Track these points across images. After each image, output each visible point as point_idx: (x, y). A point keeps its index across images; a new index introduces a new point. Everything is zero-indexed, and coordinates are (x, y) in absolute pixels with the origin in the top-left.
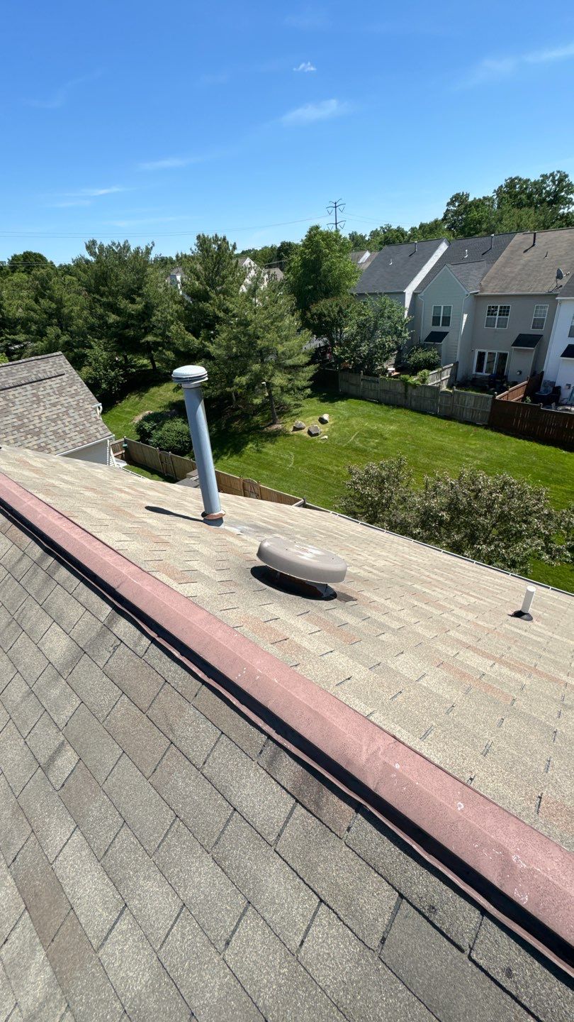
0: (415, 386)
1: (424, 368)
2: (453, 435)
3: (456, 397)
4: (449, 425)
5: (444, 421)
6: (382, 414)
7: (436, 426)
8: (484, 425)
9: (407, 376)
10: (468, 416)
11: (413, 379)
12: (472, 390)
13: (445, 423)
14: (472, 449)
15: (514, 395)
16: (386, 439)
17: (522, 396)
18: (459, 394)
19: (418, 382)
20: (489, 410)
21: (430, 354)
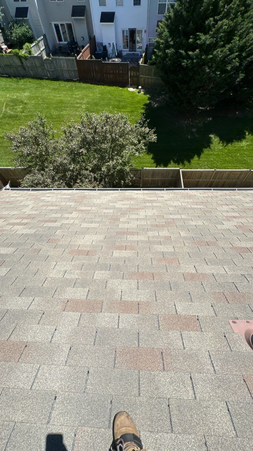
0: (26, 58)
1: (25, 42)
2: (64, 91)
3: (55, 62)
4: (59, 85)
5: (55, 82)
6: (14, 85)
7: (52, 87)
8: (77, 80)
9: (17, 50)
10: (67, 75)
11: (23, 53)
12: (62, 56)
13: (56, 84)
14: (78, 98)
15: (85, 55)
16: (26, 104)
17: (89, 55)
18: (56, 59)
19: (26, 55)
20: (76, 69)
21: (24, 29)
